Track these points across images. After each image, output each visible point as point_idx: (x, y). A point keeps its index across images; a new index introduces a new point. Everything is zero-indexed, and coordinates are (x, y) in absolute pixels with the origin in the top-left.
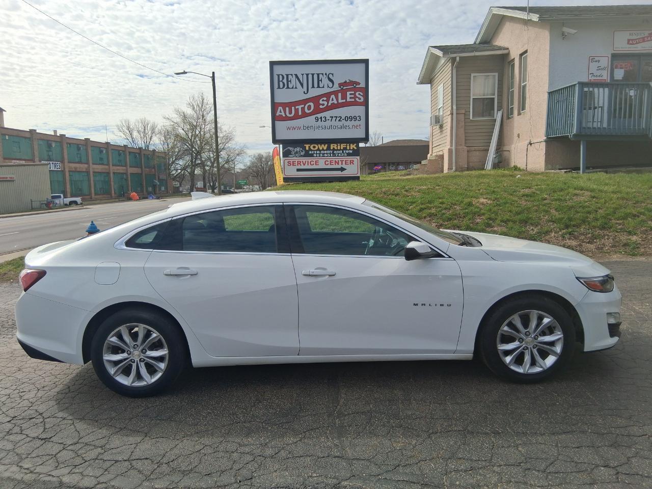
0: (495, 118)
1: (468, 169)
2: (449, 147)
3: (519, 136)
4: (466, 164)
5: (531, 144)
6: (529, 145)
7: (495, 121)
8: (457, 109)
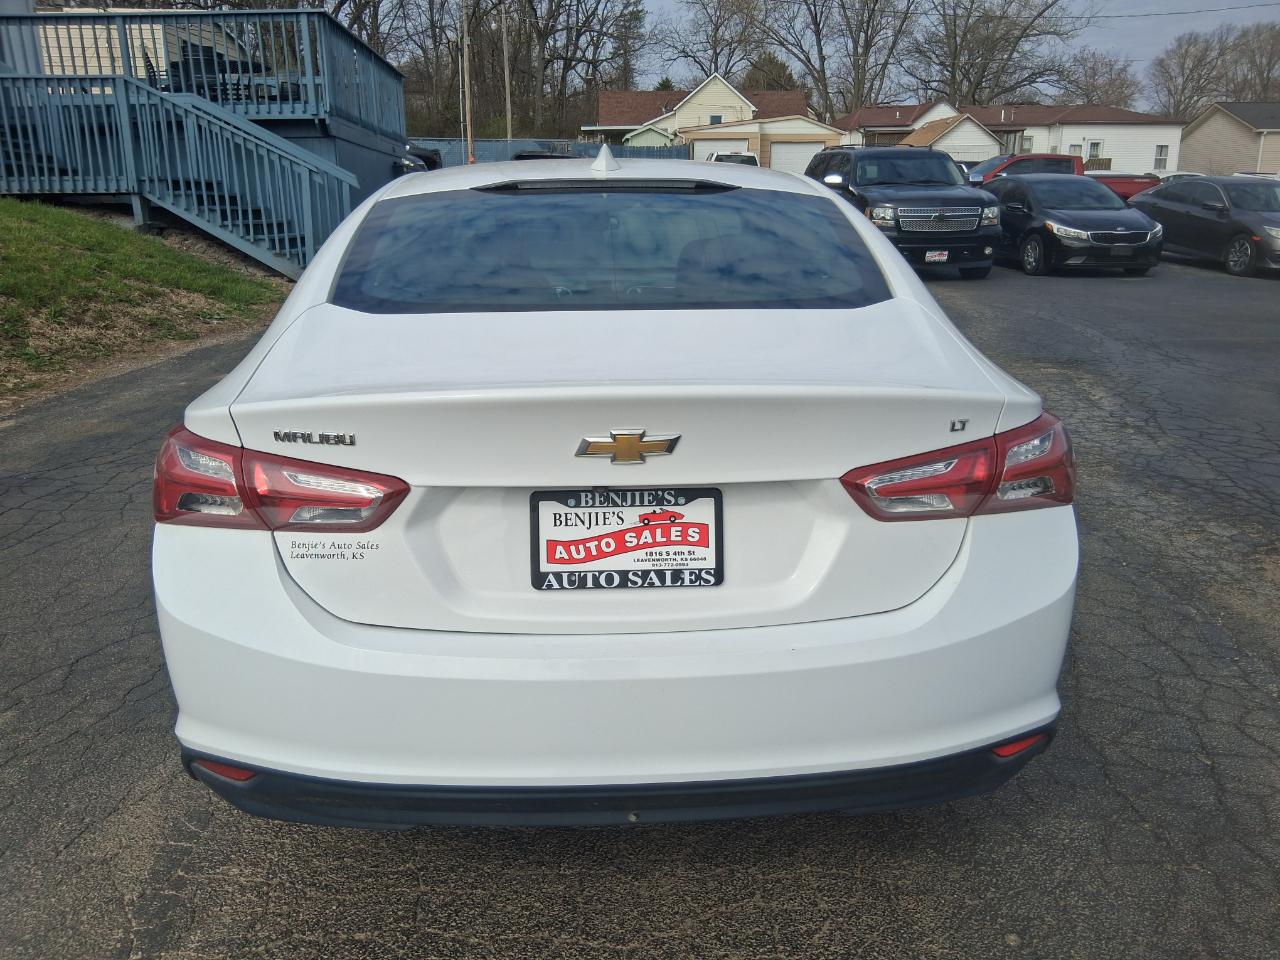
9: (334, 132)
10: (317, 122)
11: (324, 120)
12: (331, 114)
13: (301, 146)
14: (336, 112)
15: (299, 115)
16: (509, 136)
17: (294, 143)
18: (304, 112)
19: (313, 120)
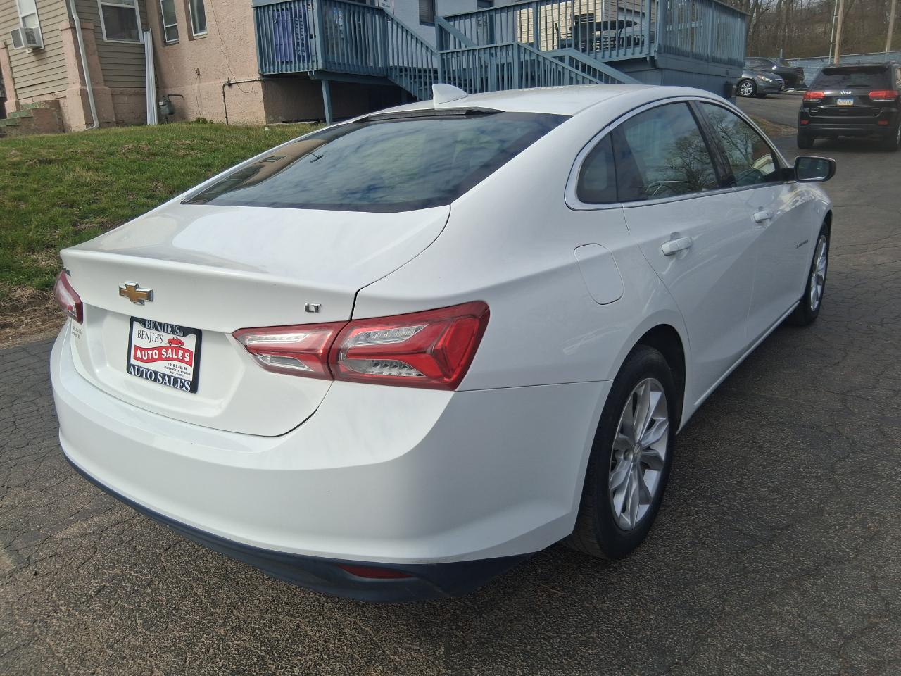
0: (142, 42)
1: (119, 123)
2: (78, 86)
3: (198, 73)
4: (114, 116)
5: (230, 85)
6: (227, 87)
7: (143, 46)
8: (81, 20)
9: (660, 65)
10: (648, 59)
11: (653, 57)
12: (659, 52)
13: (634, 77)
14: (664, 50)
15: (637, 55)
16: (887, 49)
17: (631, 76)
18: (641, 53)
19: (646, 58)
